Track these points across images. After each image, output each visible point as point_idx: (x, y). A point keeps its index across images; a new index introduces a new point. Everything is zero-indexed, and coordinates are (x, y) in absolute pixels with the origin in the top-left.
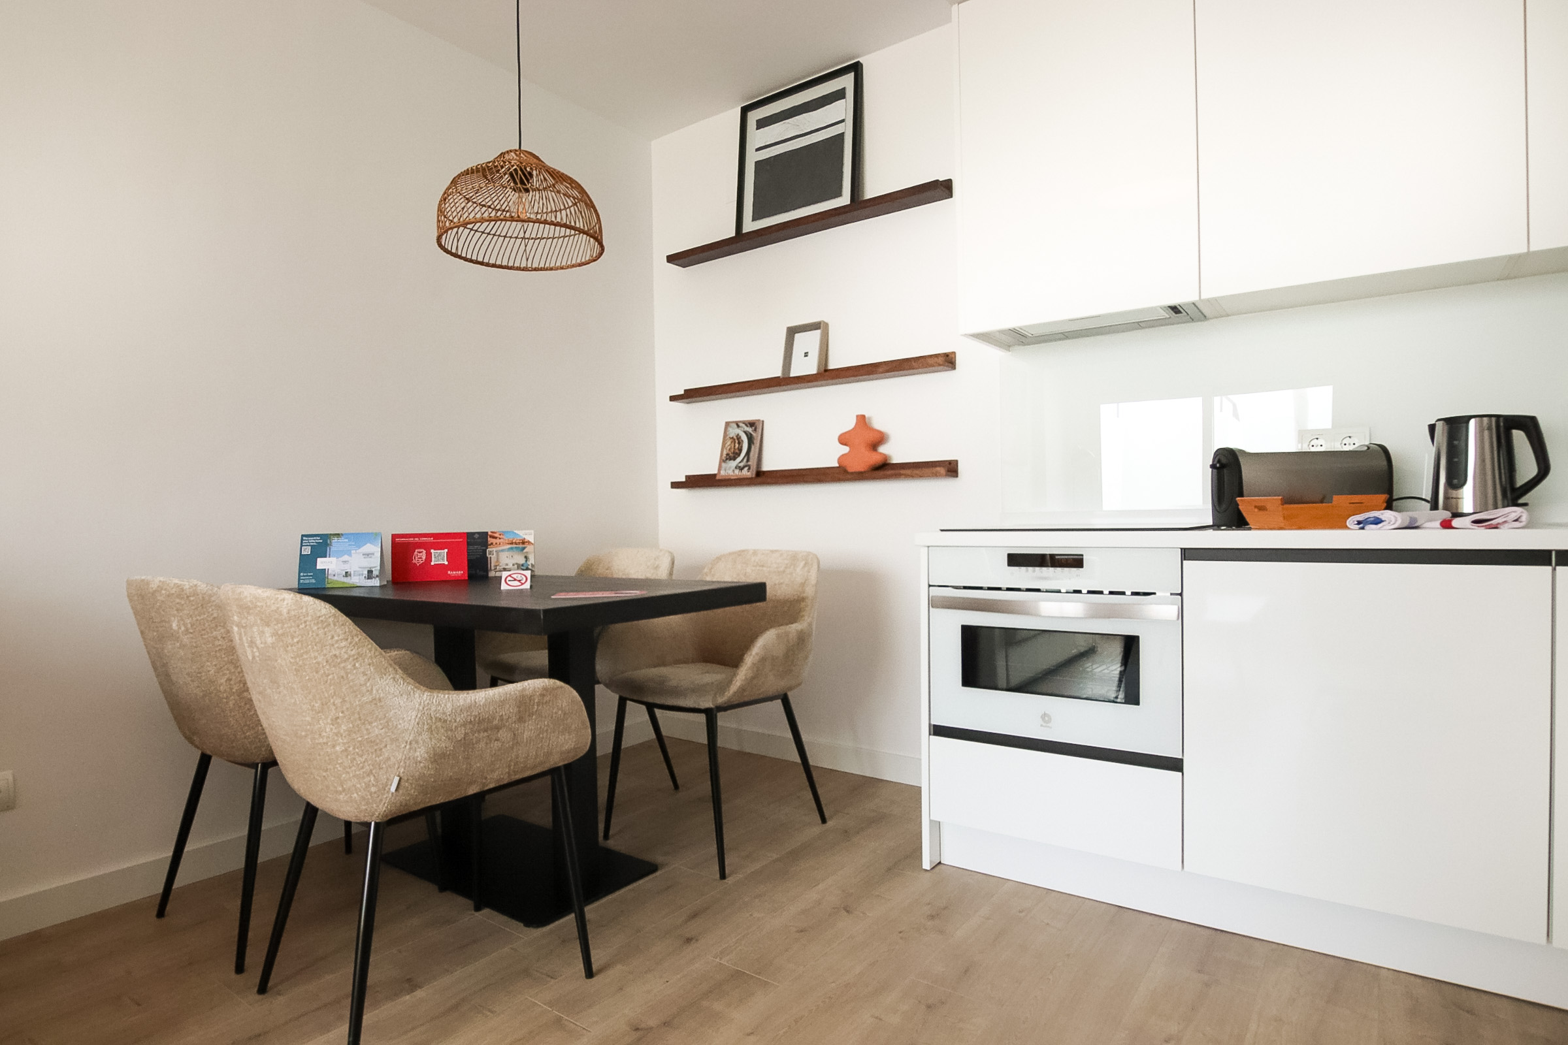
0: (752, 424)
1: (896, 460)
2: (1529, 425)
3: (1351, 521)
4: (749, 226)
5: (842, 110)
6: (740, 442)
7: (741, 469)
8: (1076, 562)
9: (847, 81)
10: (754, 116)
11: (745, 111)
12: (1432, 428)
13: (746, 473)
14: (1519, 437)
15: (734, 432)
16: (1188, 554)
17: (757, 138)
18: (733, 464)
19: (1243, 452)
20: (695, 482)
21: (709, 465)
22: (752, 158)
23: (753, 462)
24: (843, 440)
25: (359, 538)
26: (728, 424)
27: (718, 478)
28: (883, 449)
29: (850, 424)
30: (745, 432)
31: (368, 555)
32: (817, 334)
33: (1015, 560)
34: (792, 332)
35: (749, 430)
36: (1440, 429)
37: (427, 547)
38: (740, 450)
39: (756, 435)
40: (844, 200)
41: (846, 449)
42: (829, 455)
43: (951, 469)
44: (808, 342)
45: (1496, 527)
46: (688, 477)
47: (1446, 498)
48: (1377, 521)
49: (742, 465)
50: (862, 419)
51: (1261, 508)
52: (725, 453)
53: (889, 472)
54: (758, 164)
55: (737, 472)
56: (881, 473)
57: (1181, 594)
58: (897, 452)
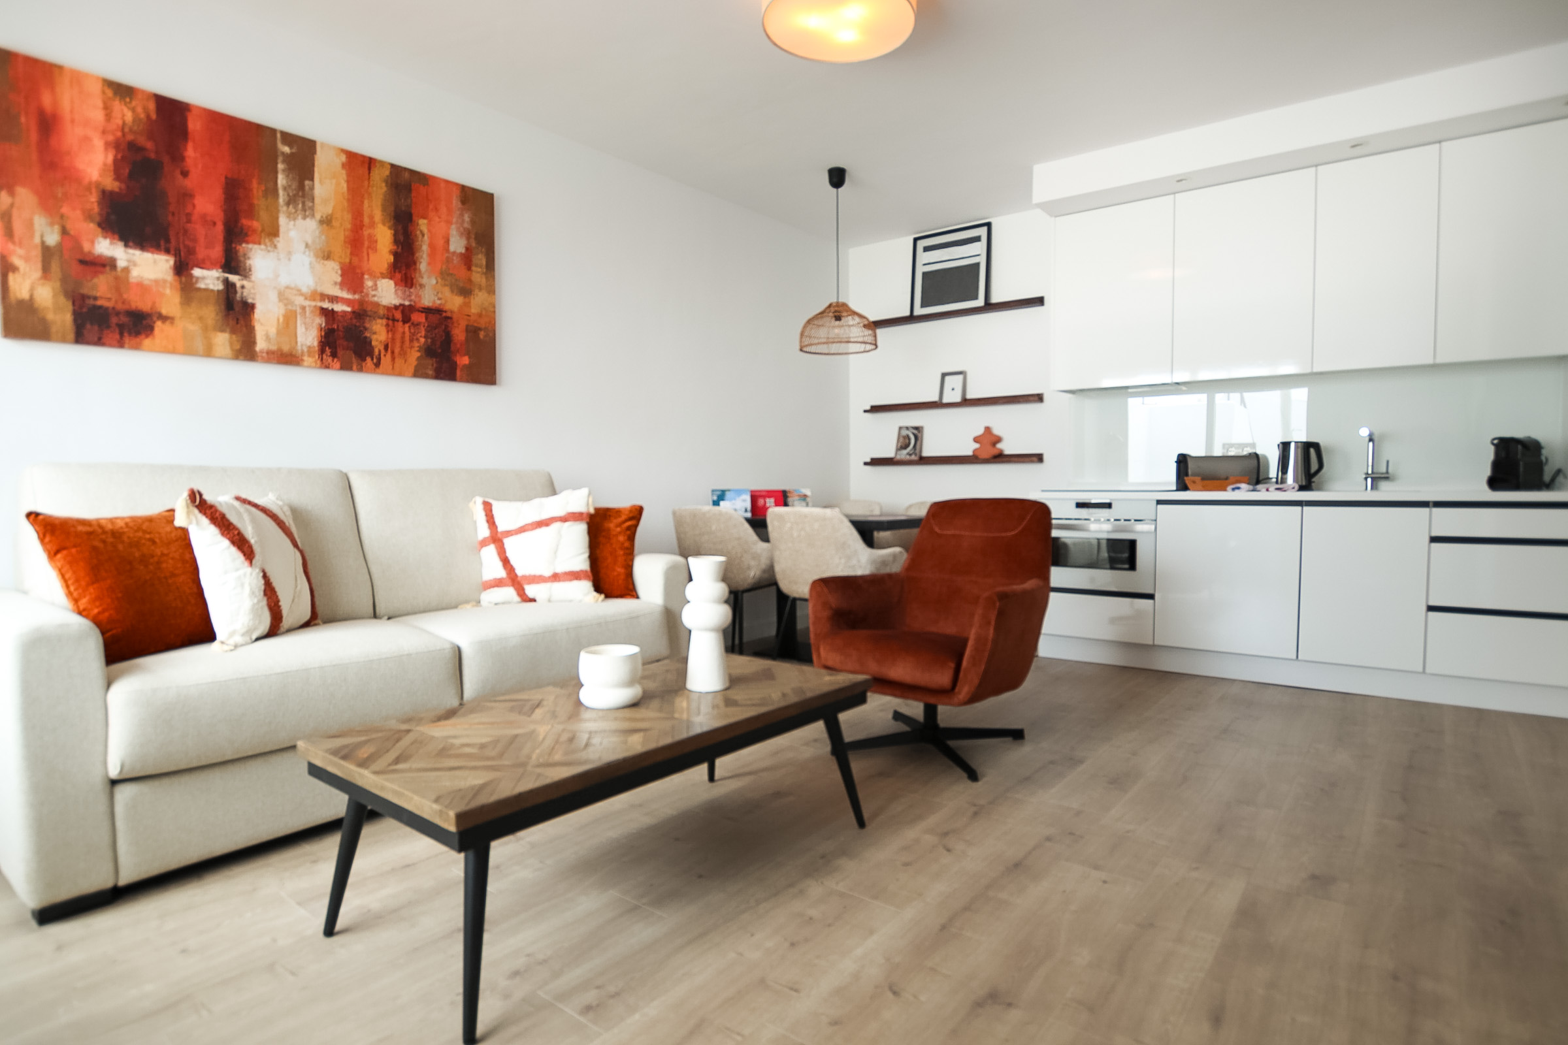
0: (917, 428)
1: (1007, 452)
2: (1316, 446)
3: (1229, 488)
4: (918, 311)
5: (979, 248)
6: (909, 439)
7: (910, 455)
8: (1108, 506)
9: (983, 232)
10: (922, 244)
11: (916, 240)
12: (1278, 445)
13: (913, 457)
14: (1312, 451)
15: (904, 432)
16: (1159, 502)
17: (923, 257)
18: (905, 452)
19: (1189, 455)
20: (875, 462)
21: (890, 453)
22: (920, 270)
23: (917, 451)
24: (976, 440)
25: (739, 492)
26: (900, 428)
27: (895, 459)
28: (999, 446)
29: (980, 431)
30: (914, 434)
31: (744, 501)
32: (961, 377)
33: (1080, 505)
34: (944, 375)
35: (915, 432)
36: (1281, 446)
37: (764, 497)
38: (909, 444)
39: (919, 435)
40: (980, 302)
41: (977, 446)
42: (968, 449)
43: (1039, 458)
44: (954, 382)
45: (1285, 491)
46: (872, 459)
47: (1282, 478)
48: (1238, 488)
49: (911, 452)
50: (988, 429)
51: (1194, 482)
52: (900, 445)
53: (1004, 459)
54: (925, 275)
55: (908, 457)
56: (997, 460)
57: (1156, 520)
58: (1008, 448)
